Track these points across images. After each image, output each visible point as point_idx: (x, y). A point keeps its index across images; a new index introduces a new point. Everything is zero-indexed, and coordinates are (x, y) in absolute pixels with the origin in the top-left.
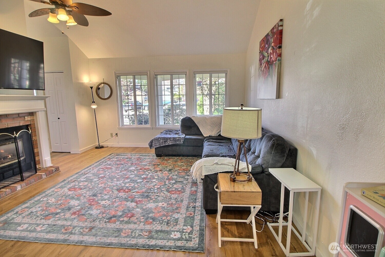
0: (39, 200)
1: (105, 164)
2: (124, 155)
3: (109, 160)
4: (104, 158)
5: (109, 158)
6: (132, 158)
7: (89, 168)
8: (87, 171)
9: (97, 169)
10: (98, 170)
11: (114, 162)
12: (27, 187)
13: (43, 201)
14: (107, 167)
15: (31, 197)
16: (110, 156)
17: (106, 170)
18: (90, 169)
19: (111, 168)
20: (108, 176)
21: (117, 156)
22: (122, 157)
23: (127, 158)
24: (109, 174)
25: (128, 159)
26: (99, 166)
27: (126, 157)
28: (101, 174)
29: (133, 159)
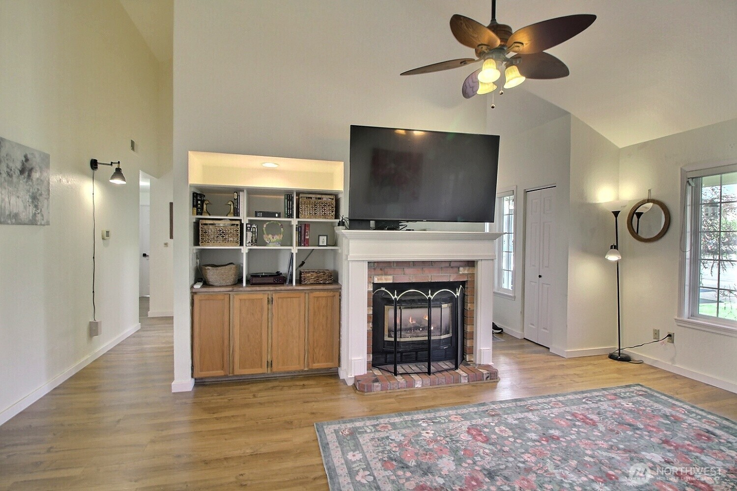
0: (418, 420)
1: (593, 405)
2: (665, 404)
3: (611, 400)
4: (604, 389)
5: (615, 394)
6: (684, 421)
7: (548, 400)
8: (538, 404)
9: (562, 410)
10: (561, 416)
11: (617, 410)
12: (431, 387)
13: (420, 425)
14: (587, 418)
15: (417, 409)
16: (623, 390)
17: (577, 423)
18: (548, 403)
19: (594, 424)
20: (567, 441)
21: (639, 398)
22: (656, 405)
23: (666, 417)
24: (574, 437)
25: (669, 420)
26: (574, 404)
27: (668, 411)
28: (558, 429)
29: (684, 425)
